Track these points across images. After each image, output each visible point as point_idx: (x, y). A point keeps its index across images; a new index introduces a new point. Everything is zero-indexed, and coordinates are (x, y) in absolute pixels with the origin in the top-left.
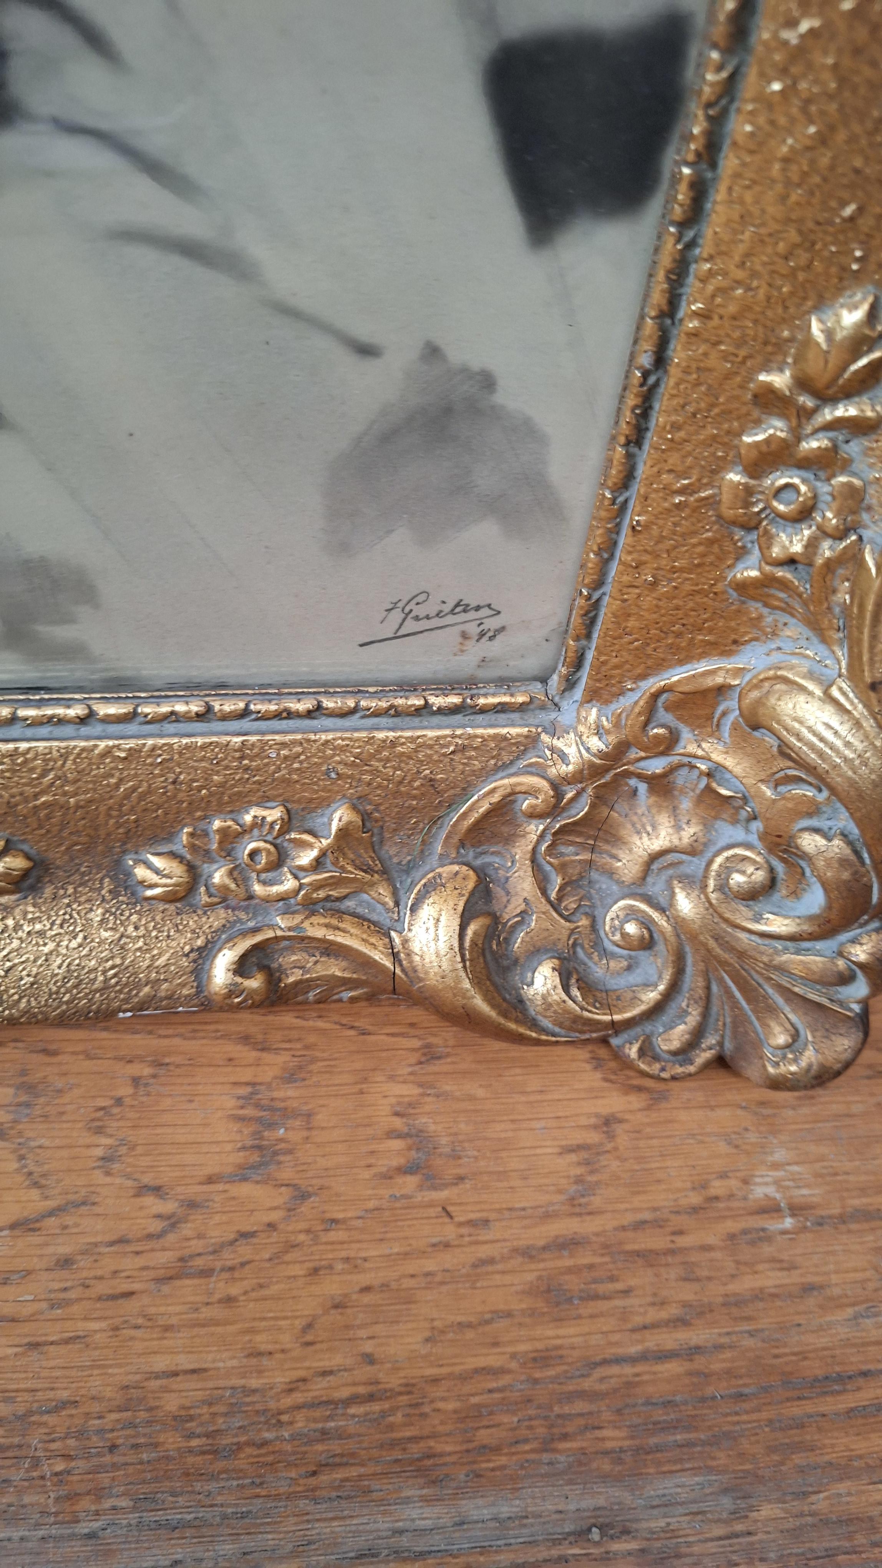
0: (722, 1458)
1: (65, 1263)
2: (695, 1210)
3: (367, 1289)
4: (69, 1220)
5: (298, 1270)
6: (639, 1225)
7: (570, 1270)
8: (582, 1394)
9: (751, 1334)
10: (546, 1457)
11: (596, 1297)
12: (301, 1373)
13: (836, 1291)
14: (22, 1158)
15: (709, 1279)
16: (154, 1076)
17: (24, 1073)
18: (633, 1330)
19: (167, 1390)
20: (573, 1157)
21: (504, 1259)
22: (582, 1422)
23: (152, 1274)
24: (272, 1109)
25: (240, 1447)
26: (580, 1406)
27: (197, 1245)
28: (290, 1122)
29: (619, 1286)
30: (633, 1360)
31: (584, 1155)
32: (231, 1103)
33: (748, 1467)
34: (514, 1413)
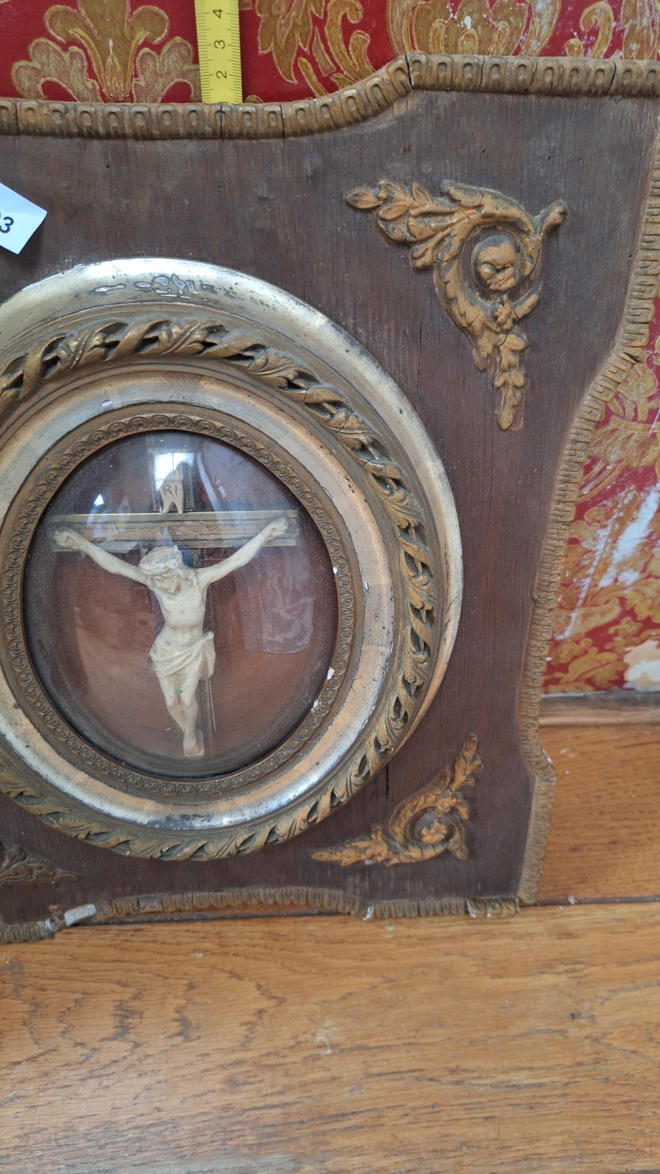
0: (292, 1147)
1: (46, 1074)
2: (292, 1047)
3: (160, 1082)
4: (48, 1056)
5: (134, 1075)
6: (268, 1054)
7: (239, 1073)
8: (239, 1122)
9: (309, 1097)
10: (223, 1147)
11: (248, 1083)
12: (132, 1116)
13: (345, 1079)
14: (31, 1033)
15: (294, 1075)
16: (83, 998)
17: (34, 998)
18: (262, 1097)
19: (80, 1122)
20: (245, 1027)
21: (213, 1069)
22: (238, 1133)
23: (77, 1077)
24: (127, 1011)
25: (107, 1144)
26: (238, 1127)
27: (96, 1067)
28: (134, 1016)
29: (258, 1079)
30: (260, 1108)
31: (249, 1026)
32: (112, 1008)
33: (301, 1151)
34: (212, 1130)
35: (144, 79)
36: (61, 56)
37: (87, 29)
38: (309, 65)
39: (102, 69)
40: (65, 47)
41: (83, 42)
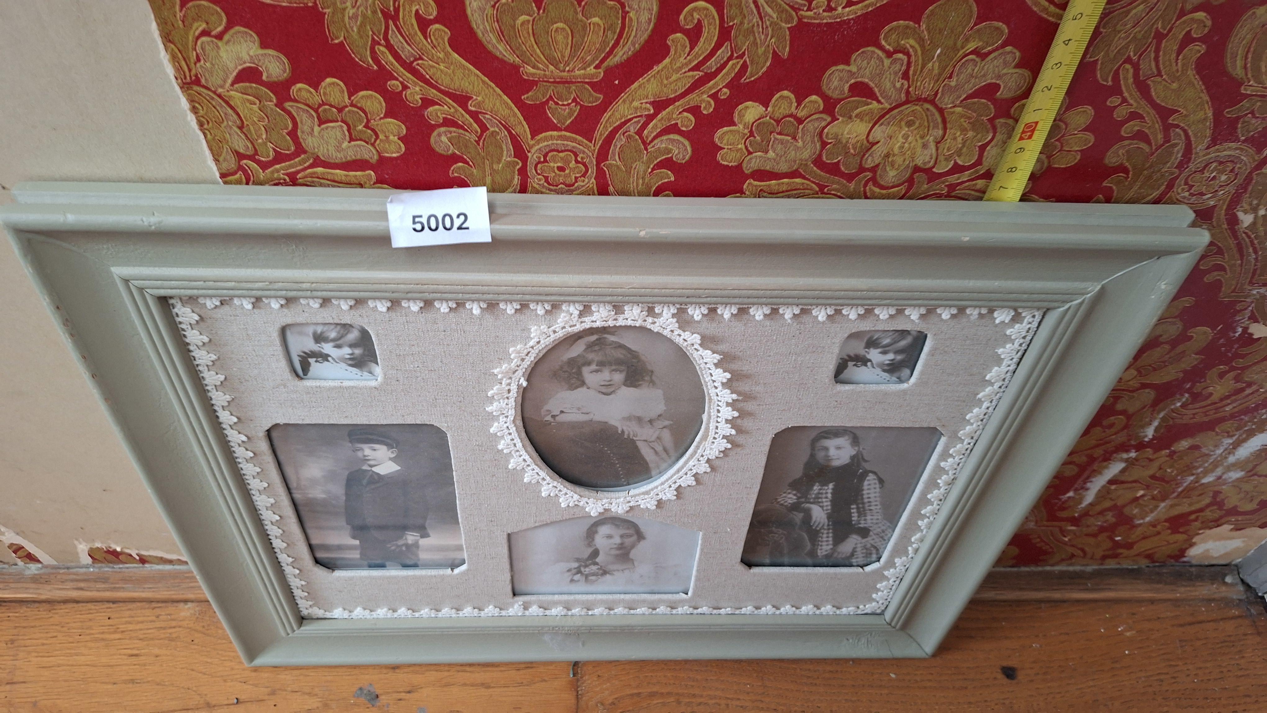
35: (957, 80)
36: (883, 62)
37: (921, 41)
38: (1131, 71)
39: (918, 73)
40: (889, 54)
41: (911, 50)
